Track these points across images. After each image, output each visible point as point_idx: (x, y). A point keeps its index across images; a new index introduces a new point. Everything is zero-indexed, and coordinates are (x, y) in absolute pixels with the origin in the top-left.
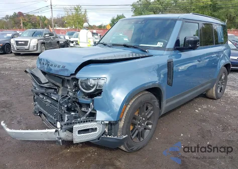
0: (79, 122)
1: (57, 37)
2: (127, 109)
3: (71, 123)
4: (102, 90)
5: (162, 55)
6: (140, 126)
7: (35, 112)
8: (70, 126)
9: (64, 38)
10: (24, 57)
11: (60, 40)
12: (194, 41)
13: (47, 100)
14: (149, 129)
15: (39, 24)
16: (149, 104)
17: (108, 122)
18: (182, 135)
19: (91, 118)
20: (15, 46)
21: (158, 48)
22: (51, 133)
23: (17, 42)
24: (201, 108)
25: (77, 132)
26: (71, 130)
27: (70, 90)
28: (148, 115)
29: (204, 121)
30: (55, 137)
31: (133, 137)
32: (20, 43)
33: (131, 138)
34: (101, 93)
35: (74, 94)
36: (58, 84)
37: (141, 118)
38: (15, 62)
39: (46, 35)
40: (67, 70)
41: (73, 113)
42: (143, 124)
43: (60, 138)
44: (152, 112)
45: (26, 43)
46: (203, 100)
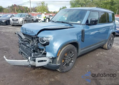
0: (38, 57)
1: (32, 17)
2: (61, 52)
3: (35, 57)
4: (49, 42)
5: (80, 27)
6: (67, 61)
7: (20, 53)
8: (34, 59)
9: (36, 18)
10: (16, 27)
11: (34, 19)
12: (95, 21)
13: (25, 47)
14: (72, 62)
15: (24, 11)
16: (72, 51)
17: (52, 58)
18: (88, 66)
19: (44, 55)
20: (12, 21)
21: (78, 24)
22: (26, 62)
23: (13, 19)
24: (100, 54)
25: (37, 61)
26: (35, 61)
27: (35, 43)
28: (71, 55)
29: (100, 60)
30: (28, 64)
31: (64, 66)
32: (15, 20)
33: (63, 66)
34: (49, 44)
35: (37, 44)
36: (30, 40)
37: (68, 57)
38: (12, 29)
39: (27, 16)
40: (34, 33)
41: (36, 53)
42: (69, 60)
43: (30, 64)
44: (74, 54)
45: (17, 20)
46: (101, 50)
